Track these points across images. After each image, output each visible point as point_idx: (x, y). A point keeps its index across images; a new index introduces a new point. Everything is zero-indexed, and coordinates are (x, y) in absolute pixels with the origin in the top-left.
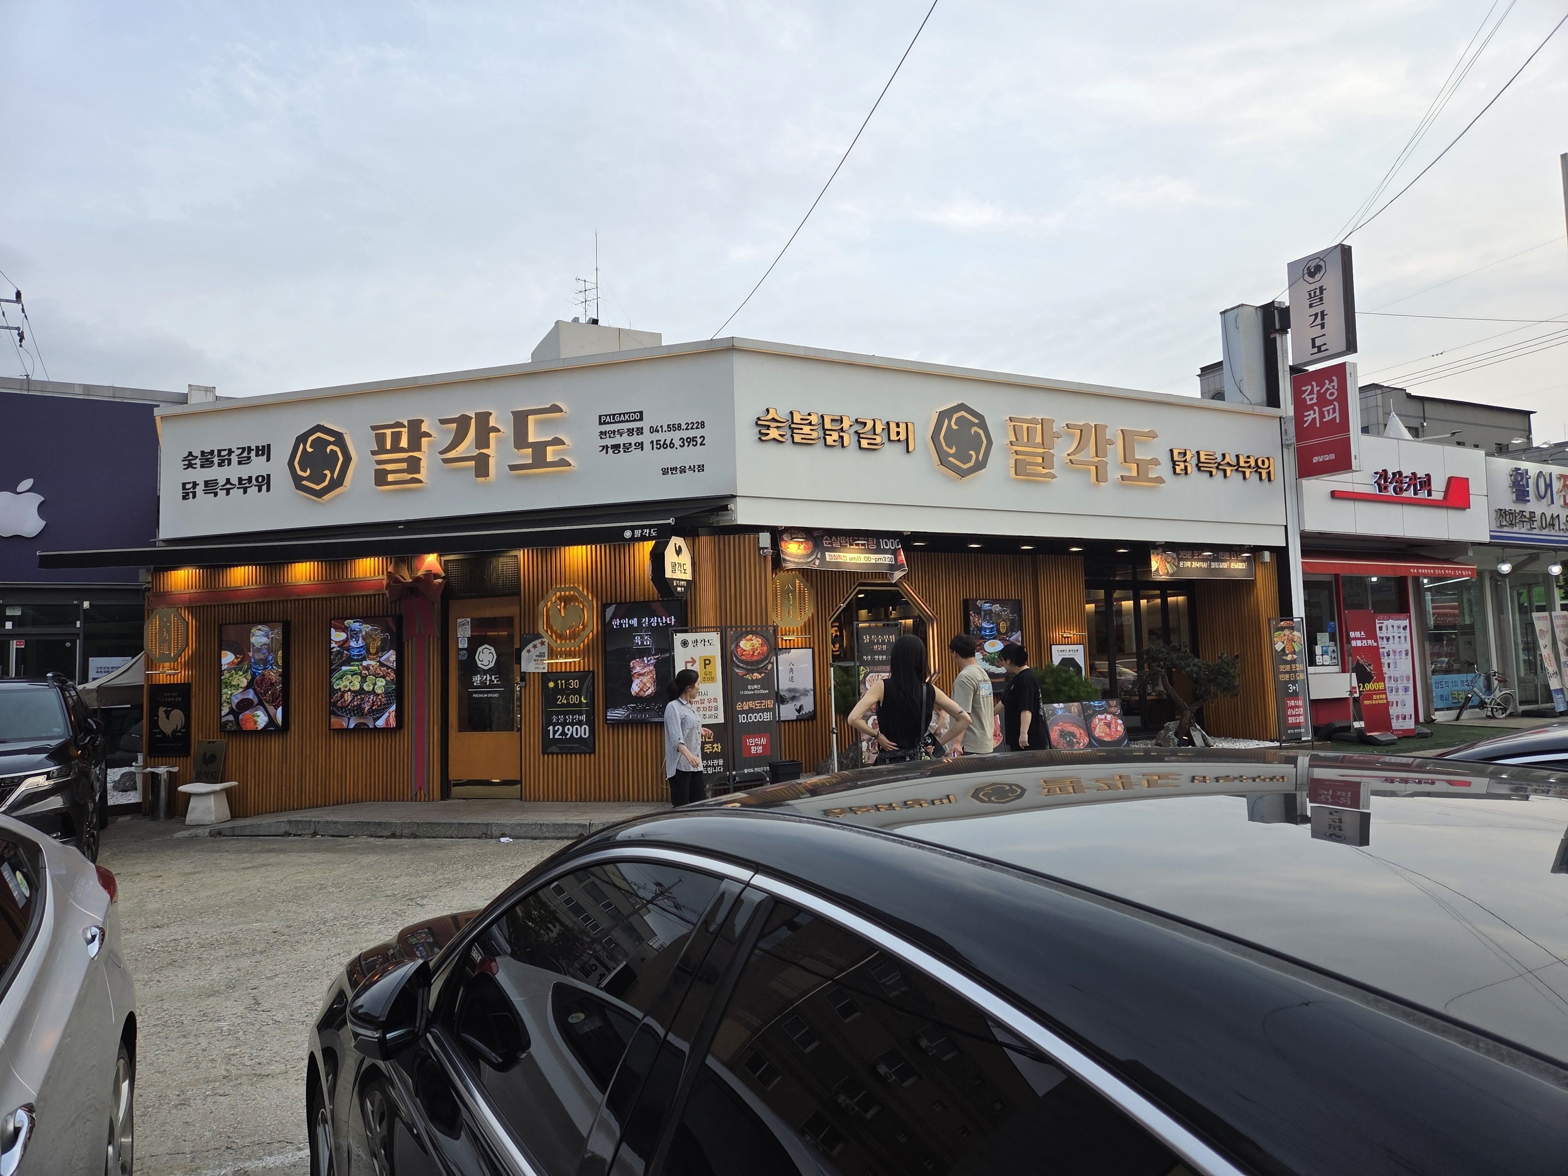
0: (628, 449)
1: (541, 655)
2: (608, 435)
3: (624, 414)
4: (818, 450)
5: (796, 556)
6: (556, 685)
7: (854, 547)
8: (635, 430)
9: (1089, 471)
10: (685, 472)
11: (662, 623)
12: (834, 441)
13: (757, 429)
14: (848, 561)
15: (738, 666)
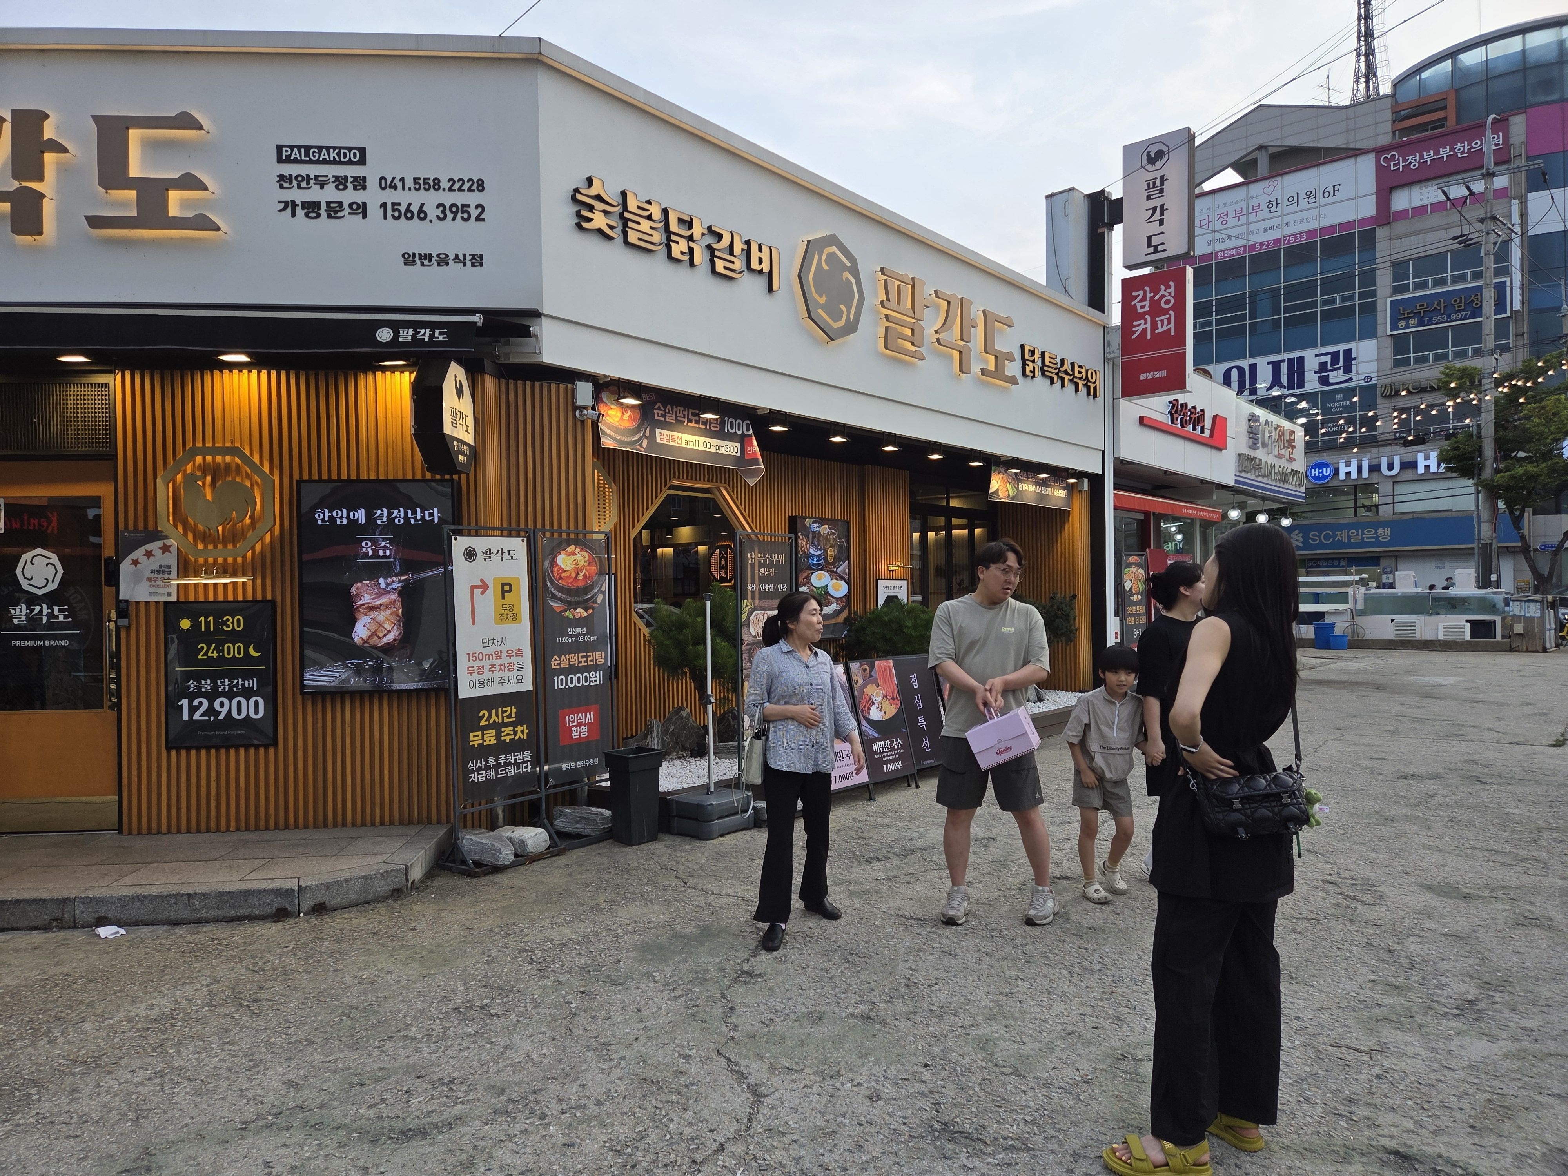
0: (336, 212)
1: (163, 570)
2: (295, 183)
3: (328, 149)
4: (658, 263)
5: (617, 430)
6: (196, 625)
7: (693, 424)
8: (350, 180)
9: (951, 357)
10: (447, 264)
11: (415, 519)
12: (682, 253)
13: (574, 209)
14: (683, 445)
15: (554, 597)
